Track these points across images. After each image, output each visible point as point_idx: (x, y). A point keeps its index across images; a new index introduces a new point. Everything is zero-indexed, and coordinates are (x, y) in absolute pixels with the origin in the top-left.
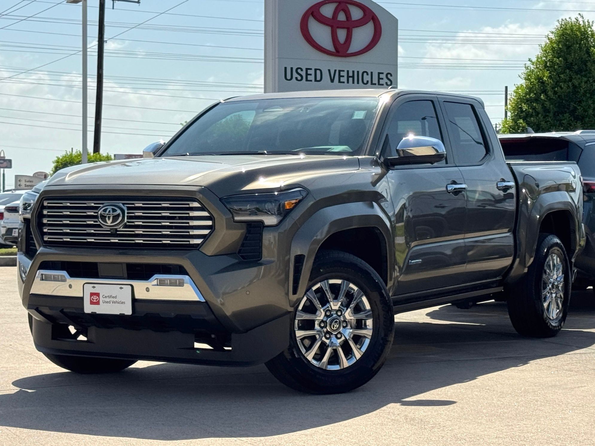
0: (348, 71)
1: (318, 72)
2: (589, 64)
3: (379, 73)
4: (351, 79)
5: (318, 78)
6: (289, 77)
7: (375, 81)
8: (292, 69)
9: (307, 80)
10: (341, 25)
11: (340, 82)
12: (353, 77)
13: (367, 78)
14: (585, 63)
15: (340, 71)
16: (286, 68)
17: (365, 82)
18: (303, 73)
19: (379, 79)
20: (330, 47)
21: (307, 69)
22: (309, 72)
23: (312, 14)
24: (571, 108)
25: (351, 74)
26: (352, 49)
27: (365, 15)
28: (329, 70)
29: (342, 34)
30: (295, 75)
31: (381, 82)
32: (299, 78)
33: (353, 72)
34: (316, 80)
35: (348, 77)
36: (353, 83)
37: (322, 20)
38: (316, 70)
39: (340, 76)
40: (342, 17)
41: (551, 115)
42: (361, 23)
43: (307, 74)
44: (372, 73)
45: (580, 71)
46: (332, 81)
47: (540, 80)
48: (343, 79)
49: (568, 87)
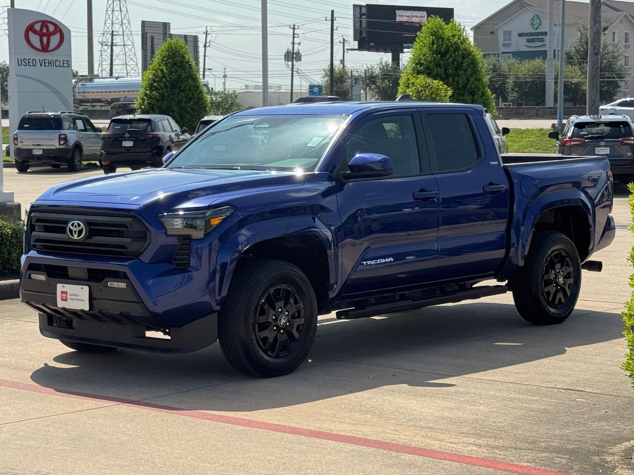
0: (48, 60)
1: (34, 61)
2: (184, 63)
3: (64, 61)
4: (50, 64)
5: (34, 65)
6: (20, 64)
7: (62, 65)
8: (21, 59)
9: (29, 66)
10: (44, 35)
11: (45, 66)
12: (51, 63)
13: (58, 63)
14: (182, 62)
15: (45, 60)
16: (18, 59)
17: (57, 65)
18: (27, 62)
19: (64, 64)
20: (39, 46)
21: (29, 59)
22: (30, 61)
23: (31, 29)
25: (50, 62)
26: (50, 49)
27: (55, 29)
28: (39, 60)
29: (45, 39)
30: (23, 63)
31: (65, 65)
32: (25, 64)
33: (51, 60)
34: (33, 66)
35: (49, 63)
36: (51, 66)
37: (35, 32)
38: (33, 60)
39: (45, 63)
40: (45, 30)
42: (54, 33)
43: (29, 62)
44: (60, 61)
45: (180, 67)
46: (41, 65)
47: (162, 71)
48: (46, 64)
49: (176, 75)
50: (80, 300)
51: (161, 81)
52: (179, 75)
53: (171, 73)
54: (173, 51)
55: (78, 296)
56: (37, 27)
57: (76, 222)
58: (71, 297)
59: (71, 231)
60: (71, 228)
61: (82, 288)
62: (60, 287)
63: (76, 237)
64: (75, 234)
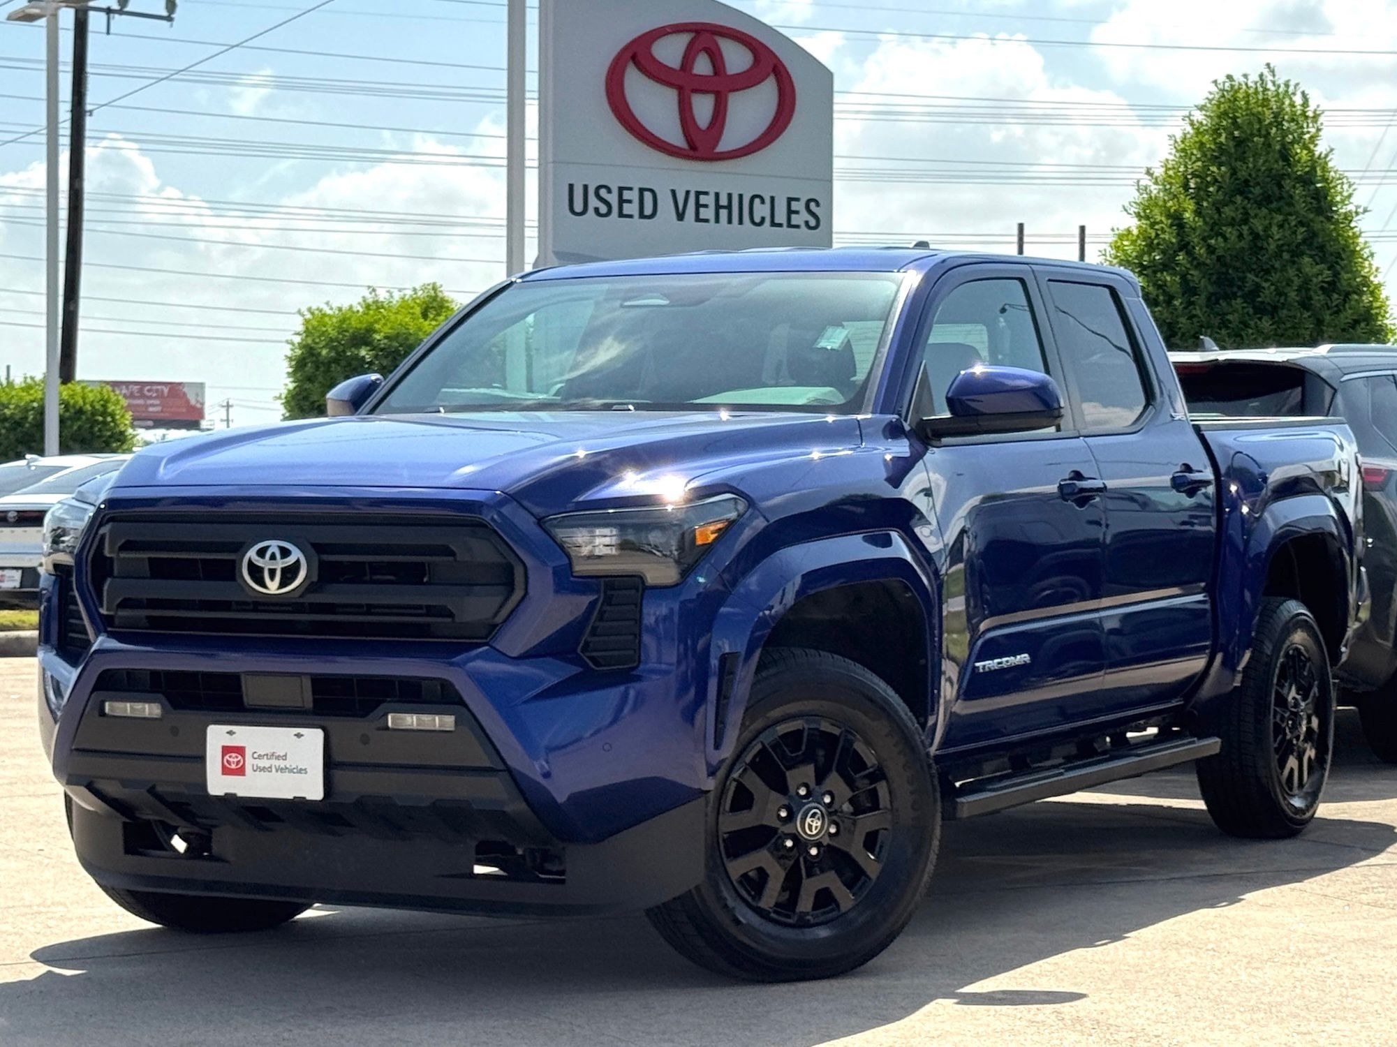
0: (717, 195)
1: (648, 195)
2: (1287, 183)
3: (790, 200)
4: (724, 213)
5: (648, 211)
6: (578, 207)
7: (781, 217)
8: (586, 187)
9: (621, 215)
10: (701, 86)
11: (698, 219)
12: (729, 207)
13: (761, 210)
14: (1278, 180)
15: (698, 194)
16: (571, 187)
17: (757, 220)
18: (613, 199)
19: (790, 212)
20: (675, 136)
21: (621, 189)
22: (627, 195)
23: (634, 59)
24: (1249, 286)
25: (724, 202)
26: (723, 147)
27: (756, 62)
28: (673, 192)
29: (703, 108)
30: (593, 202)
31: (795, 219)
32: (603, 209)
33: (730, 196)
34: (642, 216)
35: (718, 207)
36: (730, 221)
37: (655, 73)
38: (642, 191)
39: (698, 206)
40: (703, 68)
41: (1201, 300)
42: (747, 81)
43: (622, 201)
44: (772, 199)
45: (1266, 200)
46: (680, 216)
47: (1177, 220)
48: (706, 213)
49: (1241, 236)
50: (291, 771)
51: (1167, 266)
52: (1253, 232)
53: (1215, 229)
54: (1238, 127)
55: (285, 757)
56: (669, 52)
57: (274, 545)
58: (257, 762)
59: (256, 572)
60: (259, 562)
61: (299, 735)
62: (217, 736)
63: (273, 587)
64: (272, 577)
